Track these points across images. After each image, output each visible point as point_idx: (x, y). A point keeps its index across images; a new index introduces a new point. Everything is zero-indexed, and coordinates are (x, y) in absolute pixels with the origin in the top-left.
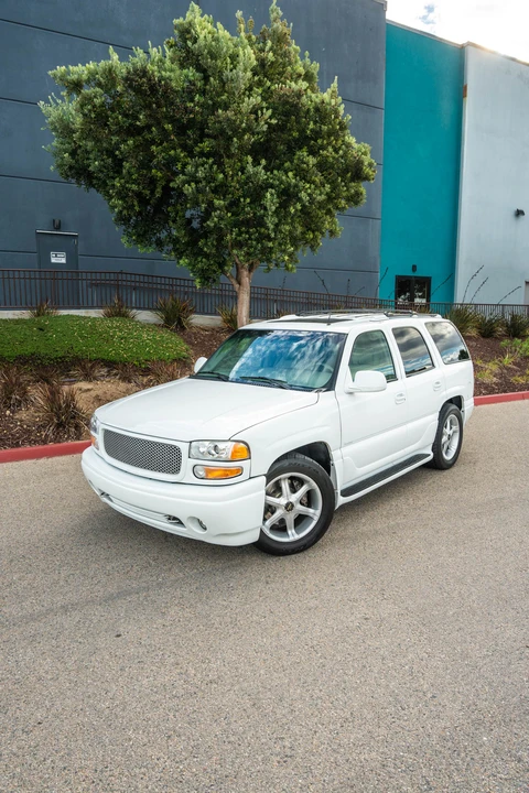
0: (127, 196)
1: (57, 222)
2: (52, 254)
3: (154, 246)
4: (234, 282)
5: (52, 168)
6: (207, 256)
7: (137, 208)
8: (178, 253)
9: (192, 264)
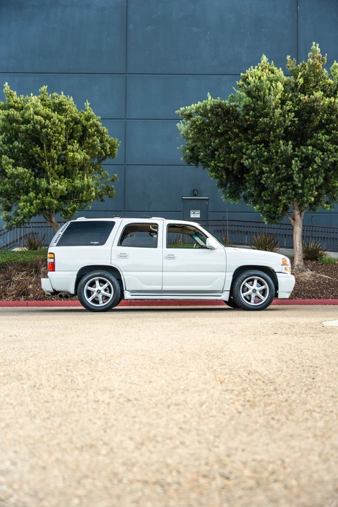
0: (218, 170)
1: (195, 191)
2: (192, 212)
3: (242, 199)
4: (291, 218)
5: (182, 159)
6: (269, 202)
7: (225, 177)
8: (255, 203)
9: (261, 209)
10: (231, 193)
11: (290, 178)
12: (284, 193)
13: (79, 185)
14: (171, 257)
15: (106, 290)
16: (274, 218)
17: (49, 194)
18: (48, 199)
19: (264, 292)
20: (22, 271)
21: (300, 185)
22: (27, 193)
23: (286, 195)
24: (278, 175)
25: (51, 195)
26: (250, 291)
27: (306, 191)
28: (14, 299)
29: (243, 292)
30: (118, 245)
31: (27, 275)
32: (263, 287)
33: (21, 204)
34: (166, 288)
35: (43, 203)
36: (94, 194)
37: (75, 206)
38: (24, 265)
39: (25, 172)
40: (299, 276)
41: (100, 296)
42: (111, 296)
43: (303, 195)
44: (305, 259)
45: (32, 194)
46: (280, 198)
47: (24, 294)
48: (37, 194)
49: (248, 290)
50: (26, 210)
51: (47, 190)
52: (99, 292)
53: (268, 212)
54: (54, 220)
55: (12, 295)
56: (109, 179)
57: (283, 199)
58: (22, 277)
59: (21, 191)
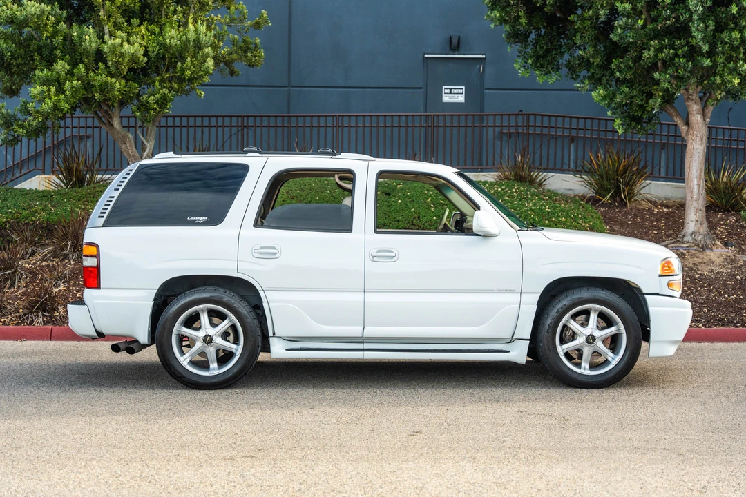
1: (455, 41)
2: (445, 89)
3: (565, 70)
4: (679, 122)
6: (630, 83)
7: (523, 21)
8: (596, 82)
9: (610, 98)
10: (537, 57)
11: (682, 30)
12: (667, 64)
13: (174, 42)
14: (387, 256)
15: (225, 335)
16: (638, 120)
17: (101, 65)
18: (99, 78)
19: (613, 342)
20: (44, 245)
21: (706, 48)
22: (50, 62)
23: (670, 71)
24: (655, 20)
25: (107, 67)
26: (580, 340)
27: (720, 60)
28: (21, 320)
29: (562, 342)
30: (255, 225)
31: (55, 254)
32: (612, 330)
33: (36, 90)
34: (371, 331)
35: (88, 85)
36: (210, 63)
37: (165, 91)
38: (48, 230)
39: (42, 12)
40: (697, 261)
41: (211, 351)
42: (238, 349)
43: (712, 71)
44: (711, 208)
45: (61, 66)
46: (656, 76)
47: (43, 308)
48: (74, 64)
49: (574, 336)
50: (47, 105)
51: (99, 56)
52: (208, 340)
53: (626, 104)
54: (116, 123)
55: (17, 310)
56: (248, 24)
57: (663, 78)
58: (43, 260)
59: (37, 57)
